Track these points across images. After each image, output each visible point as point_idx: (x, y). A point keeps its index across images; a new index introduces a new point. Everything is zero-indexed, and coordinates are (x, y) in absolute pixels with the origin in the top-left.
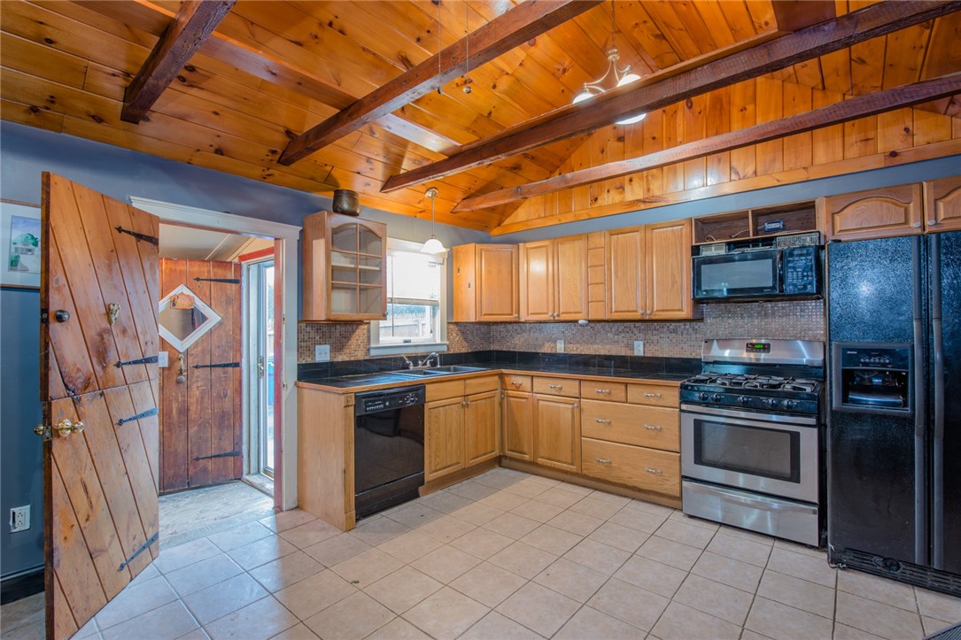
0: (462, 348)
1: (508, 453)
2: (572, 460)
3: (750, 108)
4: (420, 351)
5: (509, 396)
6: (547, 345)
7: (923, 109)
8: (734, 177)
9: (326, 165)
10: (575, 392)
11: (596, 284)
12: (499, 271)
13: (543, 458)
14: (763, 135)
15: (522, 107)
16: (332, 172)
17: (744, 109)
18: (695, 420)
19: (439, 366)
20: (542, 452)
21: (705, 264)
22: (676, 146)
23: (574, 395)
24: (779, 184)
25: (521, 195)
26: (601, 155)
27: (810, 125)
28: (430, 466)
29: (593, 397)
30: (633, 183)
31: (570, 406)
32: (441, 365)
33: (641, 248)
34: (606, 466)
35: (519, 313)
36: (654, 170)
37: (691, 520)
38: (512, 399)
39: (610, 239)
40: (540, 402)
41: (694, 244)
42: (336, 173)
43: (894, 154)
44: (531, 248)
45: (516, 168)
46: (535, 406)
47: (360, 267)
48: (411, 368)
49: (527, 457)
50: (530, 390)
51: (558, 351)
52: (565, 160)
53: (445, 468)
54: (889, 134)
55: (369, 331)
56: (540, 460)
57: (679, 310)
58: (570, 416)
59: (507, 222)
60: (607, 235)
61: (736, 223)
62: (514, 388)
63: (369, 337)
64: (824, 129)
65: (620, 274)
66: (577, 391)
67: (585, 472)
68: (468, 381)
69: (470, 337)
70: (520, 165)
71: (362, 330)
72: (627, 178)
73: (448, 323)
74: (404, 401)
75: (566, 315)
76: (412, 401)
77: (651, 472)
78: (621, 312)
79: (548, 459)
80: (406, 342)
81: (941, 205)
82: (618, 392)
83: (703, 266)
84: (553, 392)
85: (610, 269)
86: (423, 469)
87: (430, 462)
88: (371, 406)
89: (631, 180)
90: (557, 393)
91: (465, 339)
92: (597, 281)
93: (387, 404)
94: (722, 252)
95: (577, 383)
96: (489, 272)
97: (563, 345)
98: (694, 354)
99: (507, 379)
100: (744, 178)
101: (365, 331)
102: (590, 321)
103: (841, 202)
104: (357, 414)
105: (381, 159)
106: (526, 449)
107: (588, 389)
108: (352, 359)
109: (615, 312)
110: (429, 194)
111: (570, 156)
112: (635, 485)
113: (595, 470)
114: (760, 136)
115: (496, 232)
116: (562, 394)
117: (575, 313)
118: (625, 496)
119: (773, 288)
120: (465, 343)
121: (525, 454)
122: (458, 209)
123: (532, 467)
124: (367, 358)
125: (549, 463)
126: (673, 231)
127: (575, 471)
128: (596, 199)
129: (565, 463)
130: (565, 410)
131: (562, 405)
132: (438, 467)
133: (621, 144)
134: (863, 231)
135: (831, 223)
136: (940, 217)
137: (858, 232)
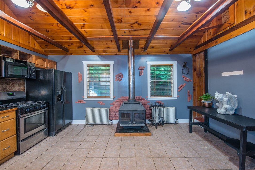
18: (25, 119)
24: (13, 43)
43: (34, 49)
54: (32, 43)
83: (8, 65)
103: (37, 58)
134: (40, 66)
135: (35, 62)
136: (48, 66)
137: (39, 66)
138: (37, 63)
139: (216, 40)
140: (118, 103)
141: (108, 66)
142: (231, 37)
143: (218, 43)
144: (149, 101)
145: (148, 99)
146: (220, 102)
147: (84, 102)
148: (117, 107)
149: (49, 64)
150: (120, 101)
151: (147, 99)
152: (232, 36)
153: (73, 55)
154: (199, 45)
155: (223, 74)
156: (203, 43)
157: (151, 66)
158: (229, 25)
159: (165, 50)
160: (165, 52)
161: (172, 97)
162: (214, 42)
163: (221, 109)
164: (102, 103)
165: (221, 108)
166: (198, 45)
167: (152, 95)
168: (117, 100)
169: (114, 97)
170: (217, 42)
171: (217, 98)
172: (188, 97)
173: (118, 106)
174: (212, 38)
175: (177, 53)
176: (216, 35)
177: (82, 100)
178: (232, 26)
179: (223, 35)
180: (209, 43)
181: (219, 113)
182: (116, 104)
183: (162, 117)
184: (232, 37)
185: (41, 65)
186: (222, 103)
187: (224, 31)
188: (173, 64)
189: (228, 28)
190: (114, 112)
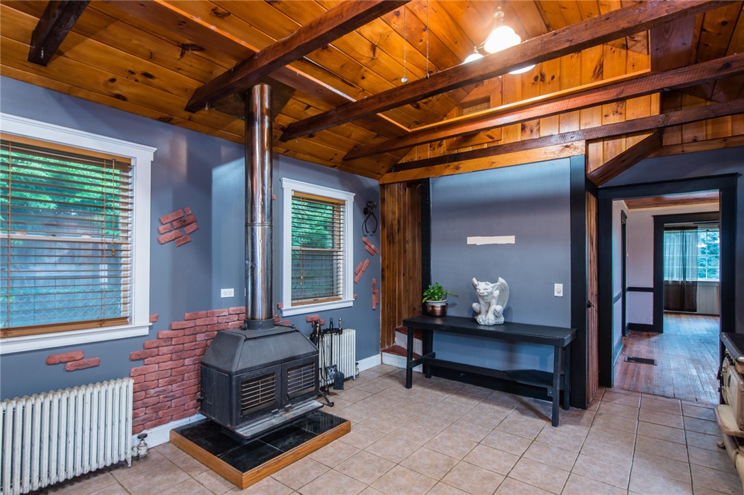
139: (456, 163)
140: (171, 347)
141: (124, 165)
142: (491, 165)
143: (461, 171)
144: (287, 320)
145: (285, 314)
146: (481, 302)
148: (170, 364)
150: (181, 332)
151: (281, 312)
152: (493, 163)
154: (406, 163)
155: (471, 240)
156: (418, 161)
157: (294, 198)
158: (490, 140)
159: (336, 155)
160: (332, 159)
161: (340, 299)
162: (451, 167)
163: (486, 315)
164: (79, 357)
165: (487, 312)
166: (400, 162)
167: (295, 298)
168: (166, 333)
169: (154, 319)
170: (457, 168)
171: (484, 291)
172: (374, 297)
173: (171, 360)
174: (443, 156)
175: (353, 172)
176: (456, 152)
178: (495, 144)
179: (475, 157)
180: (437, 166)
181: (482, 323)
182: (164, 350)
183: (333, 367)
184: (493, 166)
186: (489, 301)
187: (476, 148)
188: (344, 201)
189: (486, 146)
190: (152, 391)
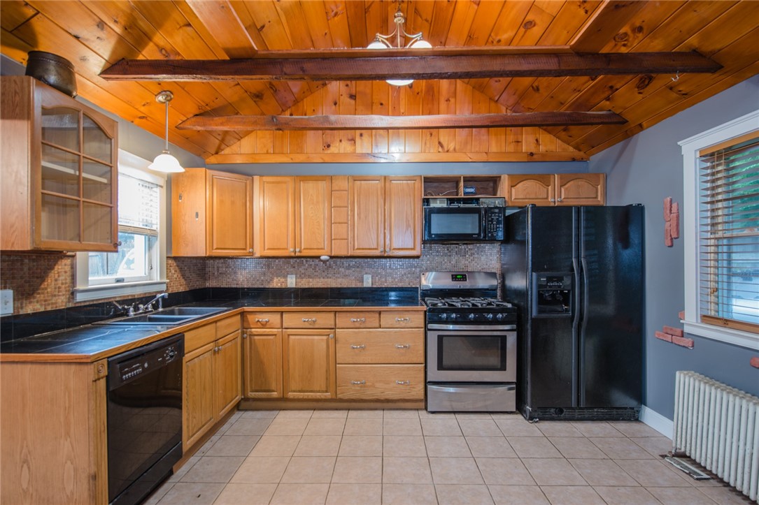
0: (180, 287)
1: (251, 394)
2: (327, 387)
3: (452, 100)
4: (138, 292)
5: (252, 335)
6: (276, 280)
7: (545, 130)
8: (440, 149)
9: (27, 4)
10: (330, 323)
11: (339, 223)
12: (233, 203)
13: (294, 391)
14: (493, 122)
15: (291, 34)
16: (34, 20)
17: (448, 100)
18: (439, 336)
19: (161, 309)
20: (293, 385)
21: (434, 213)
22: (399, 115)
23: (330, 327)
24: (470, 160)
25: (277, 125)
26: (334, 107)
27: (521, 123)
28: (188, 432)
29: (348, 327)
30: (363, 138)
31: (325, 338)
32: (163, 307)
33: (381, 194)
34: (361, 387)
35: (252, 247)
36: (381, 131)
37: (434, 415)
38: (256, 337)
39: (354, 184)
40: (291, 337)
41: (423, 197)
42: (39, 25)
43: (532, 154)
44: (268, 183)
45: (258, 96)
46: (285, 341)
47: (84, 175)
48: (132, 313)
49: (275, 394)
50: (279, 326)
51: (289, 286)
52: (298, 102)
53: (200, 429)
54: (529, 140)
55: (73, 267)
56: (291, 395)
57: (412, 249)
58: (325, 346)
59: (227, 151)
60: (351, 180)
61: (443, 185)
62: (259, 325)
63: (73, 277)
64: (496, 128)
65: (362, 216)
66: (333, 323)
67: (340, 396)
68: (219, 324)
69: (188, 274)
70: (262, 95)
71: (63, 266)
72: (358, 132)
73: (167, 257)
74: (164, 358)
75: (309, 251)
76: (172, 357)
77: (401, 384)
78: (363, 249)
79: (300, 391)
80: (118, 281)
81: (563, 190)
82: (372, 320)
83: (432, 215)
84: (307, 325)
85: (353, 210)
86: (181, 440)
87: (188, 427)
88: (127, 372)
89: (361, 135)
90: (311, 327)
91: (183, 276)
92: (340, 221)
93: (146, 365)
94: (445, 205)
95: (332, 315)
96: (221, 202)
97: (294, 279)
98: (411, 284)
99: (250, 318)
100: (448, 151)
101: (68, 268)
102: (331, 257)
103: (516, 180)
104: (111, 389)
105: (118, 29)
106: (273, 386)
107: (342, 320)
108: (49, 308)
109: (357, 249)
110: (161, 98)
111: (302, 100)
112: (387, 397)
113: (348, 392)
114: (491, 122)
115: (213, 160)
116: (316, 326)
117: (318, 249)
118: (376, 409)
119: (479, 234)
120: (183, 281)
121: (274, 391)
122: (187, 125)
123: (282, 403)
124: (70, 305)
125: (301, 395)
126: (408, 183)
127: (330, 397)
128: (329, 146)
129: (319, 392)
130: (320, 342)
131: (316, 337)
132: (195, 431)
133: (353, 102)
134: (527, 200)
135: (510, 193)
136: (563, 197)
137: (524, 200)
138: (515, 195)
147: (686, 342)
149: (566, 190)
153: (647, 128)
177: (678, 331)
185: (530, 199)
